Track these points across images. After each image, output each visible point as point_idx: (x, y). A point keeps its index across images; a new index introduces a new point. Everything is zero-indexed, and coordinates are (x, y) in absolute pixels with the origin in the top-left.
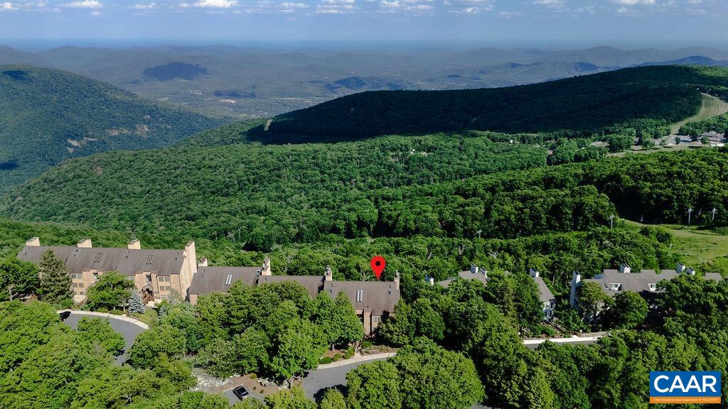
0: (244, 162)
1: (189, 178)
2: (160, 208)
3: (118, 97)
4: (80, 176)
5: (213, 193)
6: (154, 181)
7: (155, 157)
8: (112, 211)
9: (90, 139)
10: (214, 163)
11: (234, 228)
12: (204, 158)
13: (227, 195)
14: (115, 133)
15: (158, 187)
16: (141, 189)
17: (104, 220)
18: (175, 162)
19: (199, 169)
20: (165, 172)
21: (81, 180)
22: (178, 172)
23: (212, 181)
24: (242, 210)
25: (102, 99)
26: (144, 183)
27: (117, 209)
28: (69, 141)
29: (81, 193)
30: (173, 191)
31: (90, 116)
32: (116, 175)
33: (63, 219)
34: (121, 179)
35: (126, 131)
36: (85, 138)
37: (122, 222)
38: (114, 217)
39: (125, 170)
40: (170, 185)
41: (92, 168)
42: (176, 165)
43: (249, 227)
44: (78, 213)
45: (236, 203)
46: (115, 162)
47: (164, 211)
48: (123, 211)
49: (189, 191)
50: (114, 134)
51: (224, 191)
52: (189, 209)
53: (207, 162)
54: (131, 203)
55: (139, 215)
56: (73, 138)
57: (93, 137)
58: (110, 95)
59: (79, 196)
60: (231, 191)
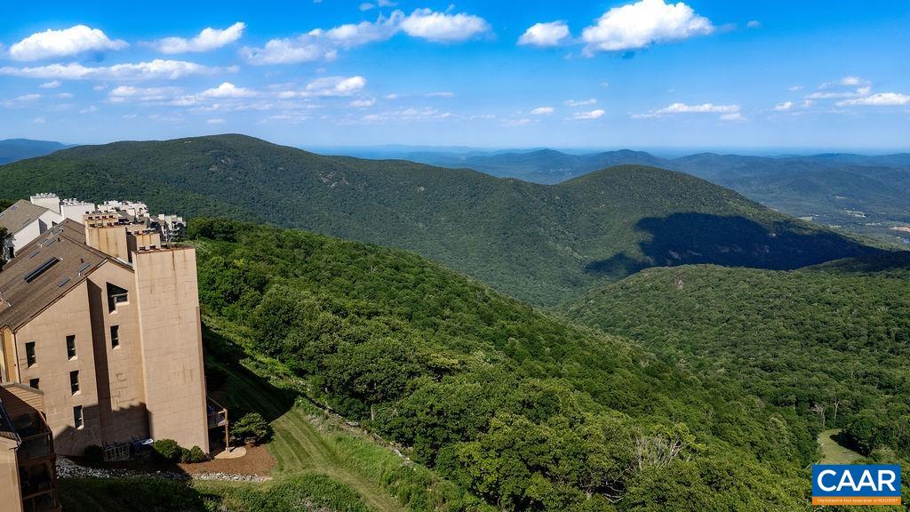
0: (888, 304)
1: (791, 312)
2: (735, 345)
4: (657, 289)
5: (821, 341)
6: (740, 309)
7: (754, 279)
8: (674, 335)
10: (836, 298)
11: (828, 399)
12: (823, 290)
13: (844, 349)
14: (726, 250)
15: (743, 317)
16: (720, 315)
17: (659, 343)
18: (778, 288)
19: (810, 303)
21: (657, 292)
22: (778, 302)
23: (825, 323)
26: (726, 309)
27: (681, 333)
28: (670, 252)
29: (650, 307)
30: (761, 326)
31: (701, 227)
32: (696, 294)
33: (621, 333)
34: (701, 299)
35: (739, 249)
37: (680, 352)
38: (674, 343)
39: (710, 289)
40: (759, 317)
41: (673, 281)
42: (778, 293)
44: (637, 329)
45: (855, 364)
46: (701, 277)
47: (737, 351)
48: (685, 338)
49: (785, 331)
50: (723, 251)
51: (841, 342)
52: (775, 356)
53: (827, 295)
54: (700, 331)
55: (704, 348)
56: (675, 249)
57: (698, 251)
59: (647, 310)
60: (851, 344)
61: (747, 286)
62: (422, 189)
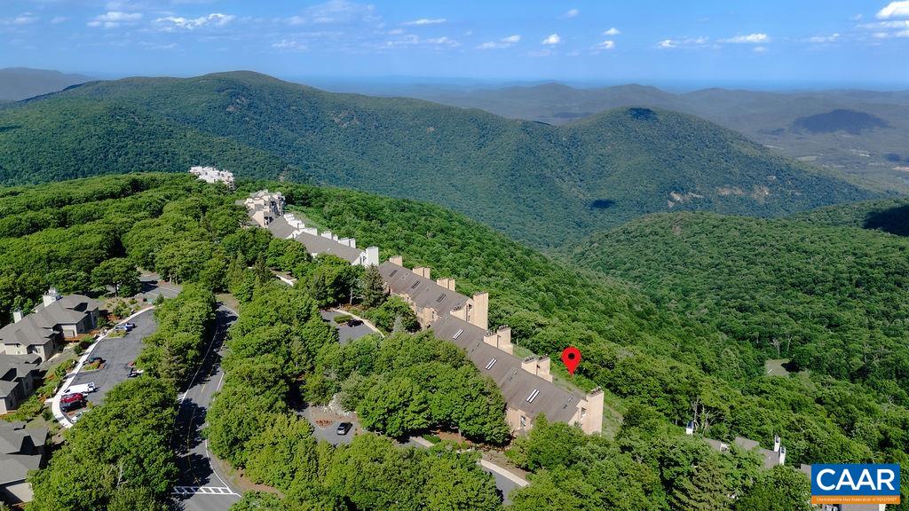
0: (855, 254)
1: (772, 260)
2: (720, 288)
3: (744, 151)
4: (656, 234)
5: (793, 285)
6: (728, 255)
7: (744, 227)
8: (668, 278)
9: (694, 195)
10: (812, 247)
11: (784, 336)
12: (802, 239)
13: (811, 292)
14: (726, 192)
15: (730, 263)
16: (710, 261)
17: (655, 285)
18: (765, 236)
19: (790, 251)
20: (748, 247)
21: (656, 237)
22: (762, 250)
23: (799, 270)
24: (814, 317)
25: (724, 151)
26: (715, 255)
27: (675, 277)
28: (672, 194)
29: (648, 252)
30: (745, 271)
31: (703, 170)
32: (691, 240)
33: (621, 276)
34: (696, 245)
35: (739, 192)
36: (690, 193)
37: (673, 293)
38: (668, 285)
39: (704, 236)
40: (744, 263)
41: (671, 227)
42: (764, 240)
43: (805, 339)
44: (636, 273)
45: (819, 306)
46: (697, 224)
47: (722, 293)
48: (678, 281)
49: (765, 276)
50: (723, 193)
51: (808, 286)
52: (753, 298)
53: (806, 245)
54: (691, 275)
55: (693, 291)
56: (677, 191)
57: (699, 193)
58: (735, 146)
59: (646, 255)
60: (818, 288)
61: (737, 233)
62: (432, 129)
